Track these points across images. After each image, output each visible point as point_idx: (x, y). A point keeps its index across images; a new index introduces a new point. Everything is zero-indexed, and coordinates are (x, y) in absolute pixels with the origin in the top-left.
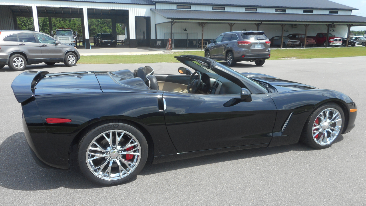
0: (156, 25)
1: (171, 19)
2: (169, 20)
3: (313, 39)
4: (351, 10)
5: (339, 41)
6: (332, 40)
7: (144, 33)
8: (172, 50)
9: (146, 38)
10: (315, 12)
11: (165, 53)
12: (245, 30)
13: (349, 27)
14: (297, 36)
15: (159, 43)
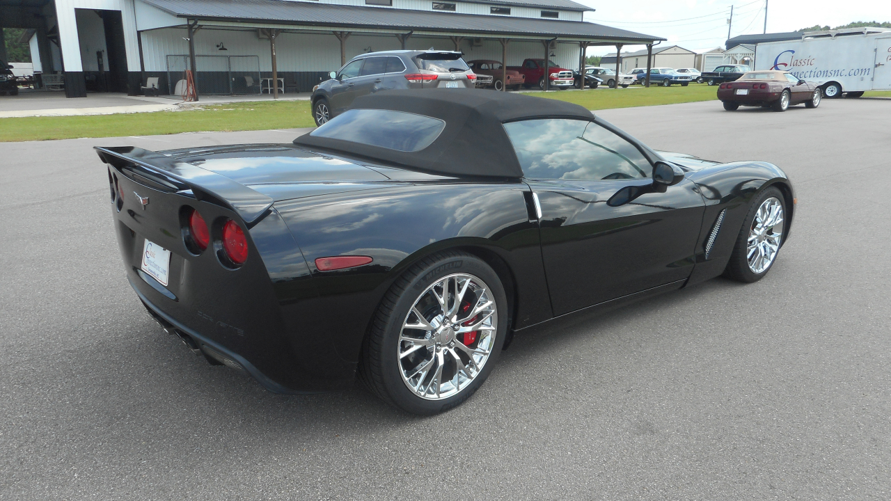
0: (139, 33)
1: (189, 17)
2: (183, 22)
3: (518, 73)
4: (580, 10)
5: (568, 76)
6: (554, 75)
7: (99, 54)
8: (197, 100)
9: (106, 68)
10: (515, 13)
11: (182, 110)
12: (369, 50)
13: (583, 45)
14: (484, 65)
15: (152, 82)
